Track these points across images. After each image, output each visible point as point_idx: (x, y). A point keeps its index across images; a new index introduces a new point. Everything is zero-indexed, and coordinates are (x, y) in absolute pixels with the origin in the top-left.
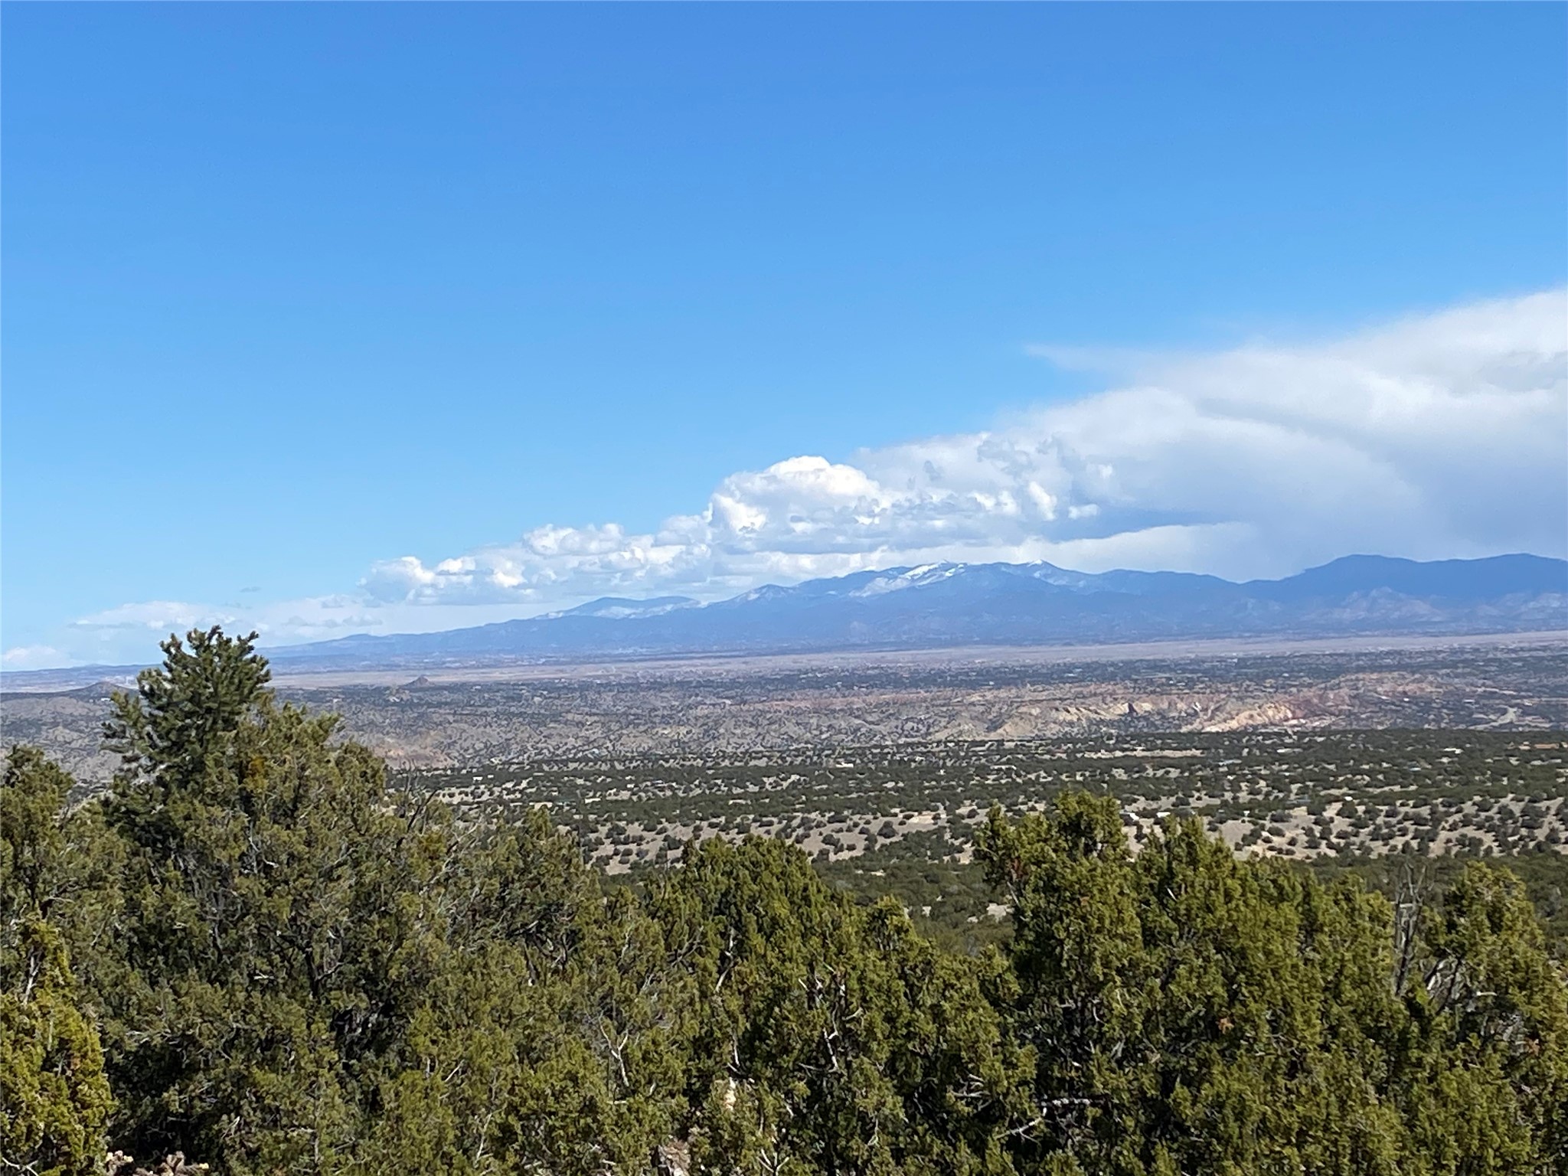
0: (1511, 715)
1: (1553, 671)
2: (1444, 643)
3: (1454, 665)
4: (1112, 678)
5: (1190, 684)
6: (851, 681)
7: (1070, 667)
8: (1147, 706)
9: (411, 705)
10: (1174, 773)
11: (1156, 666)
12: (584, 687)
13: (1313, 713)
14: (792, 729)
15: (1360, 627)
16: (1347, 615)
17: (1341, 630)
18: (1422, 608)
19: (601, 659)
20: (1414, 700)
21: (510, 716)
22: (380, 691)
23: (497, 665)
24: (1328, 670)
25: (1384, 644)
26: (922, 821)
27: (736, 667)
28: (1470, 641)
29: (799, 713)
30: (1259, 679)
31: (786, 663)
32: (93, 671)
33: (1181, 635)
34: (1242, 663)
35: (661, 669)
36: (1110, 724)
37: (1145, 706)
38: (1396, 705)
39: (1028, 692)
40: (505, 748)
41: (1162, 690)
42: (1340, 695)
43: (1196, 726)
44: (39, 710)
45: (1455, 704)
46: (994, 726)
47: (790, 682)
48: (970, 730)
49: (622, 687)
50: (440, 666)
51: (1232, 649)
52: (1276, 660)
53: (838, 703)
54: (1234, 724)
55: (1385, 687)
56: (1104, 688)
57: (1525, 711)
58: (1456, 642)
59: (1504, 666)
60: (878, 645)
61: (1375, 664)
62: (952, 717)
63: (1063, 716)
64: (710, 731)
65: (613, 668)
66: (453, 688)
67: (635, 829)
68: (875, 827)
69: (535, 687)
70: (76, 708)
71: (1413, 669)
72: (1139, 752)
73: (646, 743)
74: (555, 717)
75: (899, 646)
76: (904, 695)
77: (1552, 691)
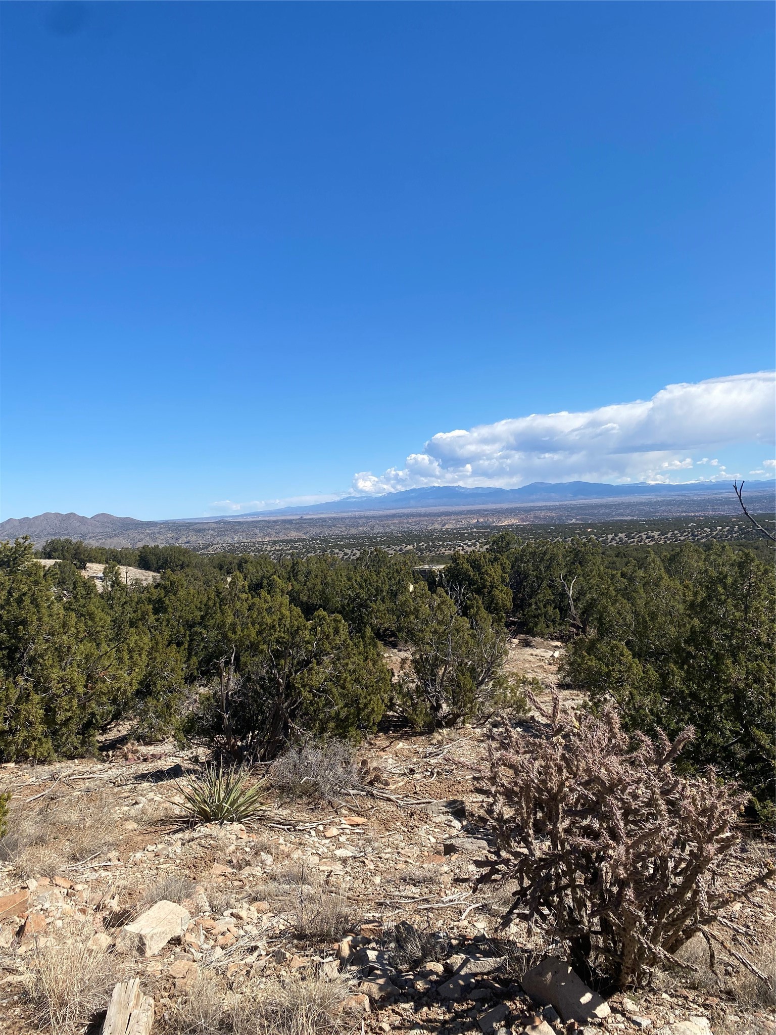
0: (574, 521)
1: (586, 510)
2: (558, 504)
3: (560, 509)
4: (474, 514)
5: (493, 515)
6: (409, 516)
7: (463, 511)
8: (482, 520)
9: (298, 523)
11: (485, 510)
12: (342, 518)
13: (524, 521)
14: (392, 527)
15: (537, 500)
16: (534, 497)
17: (533, 501)
18: (553, 495)
19: (348, 512)
20: (550, 517)
21: (322, 526)
22: (291, 520)
23: (322, 513)
24: (528, 510)
25: (543, 504)
26: (410, 547)
27: (381, 513)
28: (564, 503)
29: (395, 523)
30: (511, 513)
31: (393, 511)
32: (222, 517)
34: (507, 509)
35: (362, 514)
36: (472, 524)
37: (481, 520)
38: (545, 518)
39: (453, 517)
40: (320, 533)
41: (486, 516)
42: (531, 516)
43: (494, 524)
44: (205, 526)
45: (560, 518)
46: (444, 525)
47: (394, 516)
48: (437, 526)
49: (352, 518)
50: (308, 514)
51: (505, 506)
52: (516, 508)
53: (405, 521)
54: (504, 524)
55: (542, 514)
56: (472, 516)
57: (577, 520)
58: (561, 503)
59: (573, 509)
60: (417, 507)
61: (540, 509)
62: (433, 524)
63: (460, 523)
64: (372, 528)
65: (350, 514)
66: (309, 519)
69: (330, 519)
70: (214, 526)
71: (549, 510)
73: (356, 532)
74: (334, 526)
75: (422, 507)
76: (422, 519)
77: (585, 514)
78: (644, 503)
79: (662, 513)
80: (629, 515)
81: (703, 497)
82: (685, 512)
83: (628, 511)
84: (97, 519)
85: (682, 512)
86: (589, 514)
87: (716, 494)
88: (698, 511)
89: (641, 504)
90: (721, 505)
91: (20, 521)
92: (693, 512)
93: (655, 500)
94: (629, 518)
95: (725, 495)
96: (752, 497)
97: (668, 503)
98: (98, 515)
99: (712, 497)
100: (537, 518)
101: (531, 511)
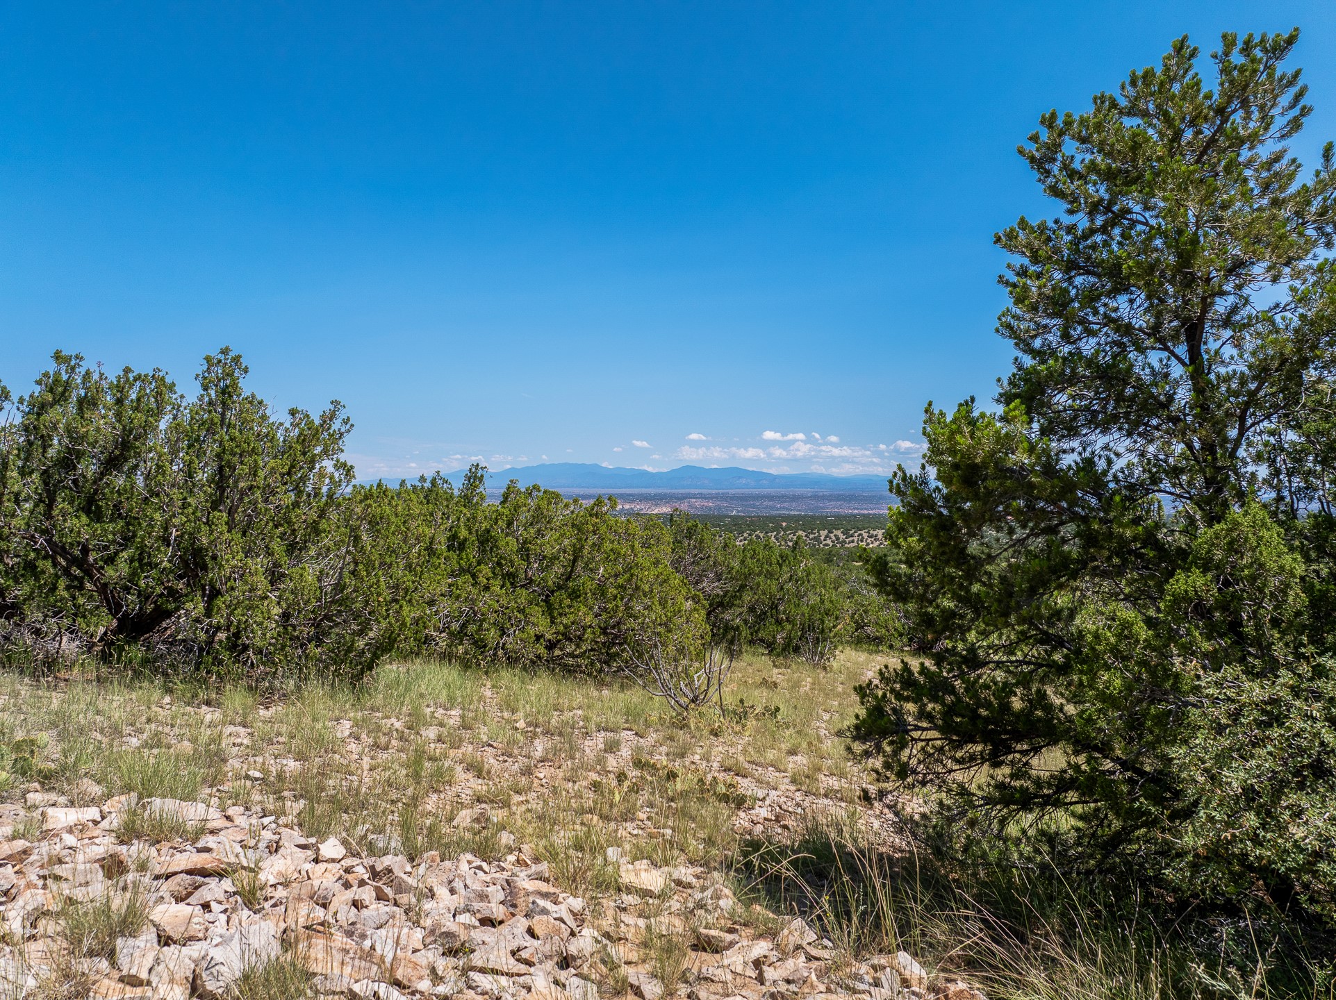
1: (747, 501)
2: (714, 492)
11: (630, 495)
15: (689, 486)
16: (687, 483)
17: (684, 487)
18: (706, 481)
25: (697, 491)
28: (721, 491)
30: (661, 500)
33: (636, 487)
37: (627, 507)
41: (632, 502)
45: (719, 508)
52: (665, 494)
55: (698, 503)
57: (738, 512)
61: (694, 496)
71: (706, 498)
77: (746, 506)
88: (872, 509)
100: (692, 508)
101: (686, 498)
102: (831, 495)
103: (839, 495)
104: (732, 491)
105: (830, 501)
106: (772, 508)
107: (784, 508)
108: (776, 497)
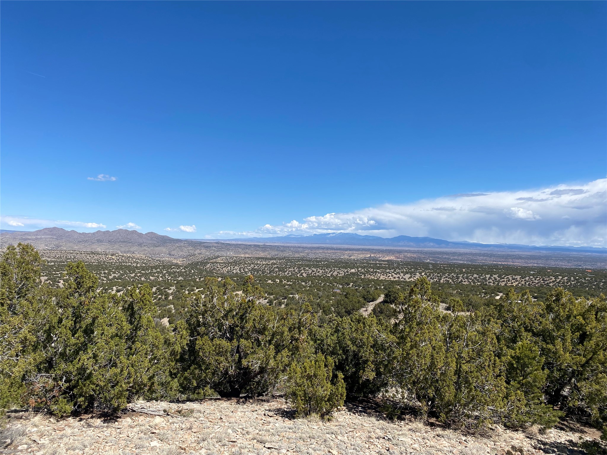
0: (428, 261)
1: (434, 254)
2: (416, 249)
3: (418, 252)
4: (367, 251)
5: (379, 252)
6: (328, 249)
7: (360, 249)
8: (373, 255)
9: (263, 248)
10: (387, 266)
11: (373, 250)
12: (288, 247)
13: (398, 258)
14: (320, 255)
15: (403, 246)
16: (401, 244)
17: (400, 246)
18: (412, 244)
19: (290, 243)
20: (413, 257)
21: (278, 250)
22: (259, 245)
23: (275, 243)
24: (400, 252)
25: (407, 249)
27: (310, 245)
28: (420, 249)
29: (320, 253)
30: (389, 252)
31: (317, 245)
32: (217, 240)
33: (375, 245)
34: (386, 250)
35: (299, 245)
36: (367, 258)
37: (372, 255)
38: (411, 258)
39: (354, 252)
40: (277, 255)
41: (375, 253)
42: (402, 256)
43: (380, 259)
44: (210, 245)
45: (420, 258)
46: (350, 257)
47: (318, 248)
48: (346, 257)
49: (294, 247)
50: (267, 242)
51: (384, 248)
52: (391, 250)
53: (326, 252)
54: (386, 259)
55: (409, 255)
56: (366, 252)
57: (430, 260)
58: (418, 249)
59: (426, 253)
60: (331, 244)
61: (406, 251)
62: (344, 255)
63: (360, 256)
64: (308, 254)
65: (292, 244)
66: (269, 246)
67: (307, 268)
68: (346, 271)
69: (282, 246)
70: (216, 245)
71: (412, 253)
72: (377, 262)
73: (299, 256)
74: (285, 251)
75: (334, 244)
76: (336, 251)
77: (434, 257)
78: (469, 254)
79: (480, 261)
80: (461, 260)
81: (504, 253)
82: (495, 261)
83: (460, 258)
84: (148, 235)
85: (494, 261)
86: (436, 257)
87: (511, 252)
88: (504, 262)
89: (467, 254)
90: (517, 259)
91: (104, 232)
92: (500, 261)
93: (475, 252)
94: (462, 262)
95: (516, 253)
96: (534, 255)
97: (484, 255)
98: (149, 233)
99: (510, 253)
100: (406, 257)
101: (401, 252)
102: (480, 253)
103: (485, 254)
104: (426, 249)
105: (480, 256)
106: (448, 259)
107: (454, 259)
108: (450, 253)
